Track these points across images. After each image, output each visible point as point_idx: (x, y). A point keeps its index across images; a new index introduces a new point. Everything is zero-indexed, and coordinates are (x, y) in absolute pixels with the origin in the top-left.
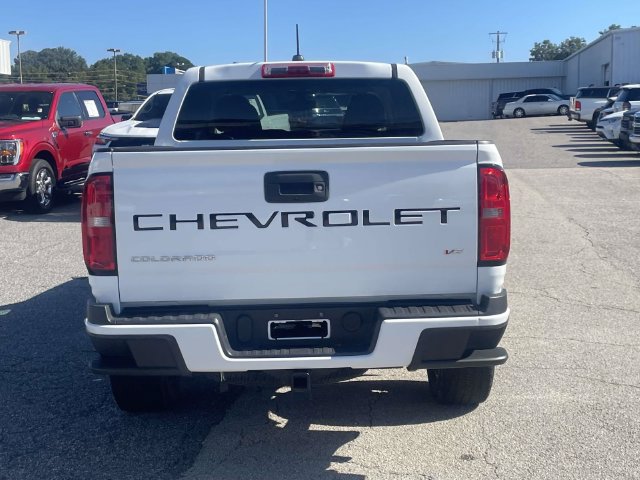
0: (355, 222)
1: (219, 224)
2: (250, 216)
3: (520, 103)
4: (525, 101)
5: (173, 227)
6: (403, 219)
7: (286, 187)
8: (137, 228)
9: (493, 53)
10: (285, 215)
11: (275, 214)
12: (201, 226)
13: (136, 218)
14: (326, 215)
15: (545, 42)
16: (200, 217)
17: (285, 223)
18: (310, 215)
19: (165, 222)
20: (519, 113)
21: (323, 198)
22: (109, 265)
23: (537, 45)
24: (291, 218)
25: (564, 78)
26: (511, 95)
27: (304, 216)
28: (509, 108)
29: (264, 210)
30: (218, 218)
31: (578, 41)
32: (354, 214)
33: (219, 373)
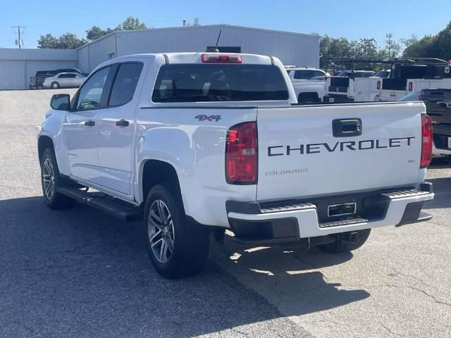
0: (372, 147)
1: (311, 151)
2: (326, 145)
3: (55, 78)
4: (59, 77)
5: (288, 153)
6: (393, 144)
7: (344, 128)
8: (270, 155)
9: (16, 41)
10: (342, 144)
11: (338, 143)
12: (302, 152)
13: (269, 148)
14: (360, 143)
15: (48, 36)
16: (302, 146)
17: (342, 149)
18: (353, 143)
19: (284, 150)
20: (55, 86)
21: (359, 134)
22: (252, 178)
23: (42, 37)
24: (345, 145)
25: (77, 62)
26: (46, 72)
27: (350, 144)
28: (48, 82)
29: (332, 141)
30: (311, 147)
31: (72, 36)
32: (372, 141)
33: (307, 238)
